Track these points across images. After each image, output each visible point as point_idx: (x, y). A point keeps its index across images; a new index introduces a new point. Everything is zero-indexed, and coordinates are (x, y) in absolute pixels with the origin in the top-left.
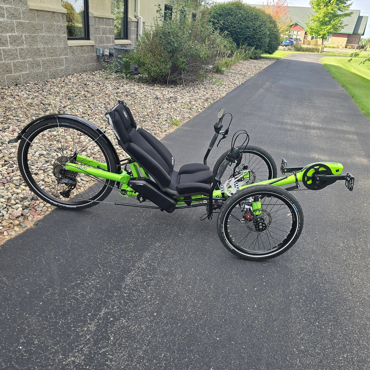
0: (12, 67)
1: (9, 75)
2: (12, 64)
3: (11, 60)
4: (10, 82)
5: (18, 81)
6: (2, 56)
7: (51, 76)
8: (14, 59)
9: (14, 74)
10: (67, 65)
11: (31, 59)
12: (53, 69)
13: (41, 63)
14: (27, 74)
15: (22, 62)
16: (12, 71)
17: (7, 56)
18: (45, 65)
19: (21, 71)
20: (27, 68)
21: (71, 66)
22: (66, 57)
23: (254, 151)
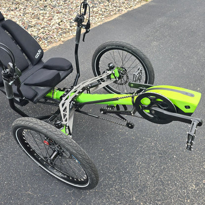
23: (125, 48)
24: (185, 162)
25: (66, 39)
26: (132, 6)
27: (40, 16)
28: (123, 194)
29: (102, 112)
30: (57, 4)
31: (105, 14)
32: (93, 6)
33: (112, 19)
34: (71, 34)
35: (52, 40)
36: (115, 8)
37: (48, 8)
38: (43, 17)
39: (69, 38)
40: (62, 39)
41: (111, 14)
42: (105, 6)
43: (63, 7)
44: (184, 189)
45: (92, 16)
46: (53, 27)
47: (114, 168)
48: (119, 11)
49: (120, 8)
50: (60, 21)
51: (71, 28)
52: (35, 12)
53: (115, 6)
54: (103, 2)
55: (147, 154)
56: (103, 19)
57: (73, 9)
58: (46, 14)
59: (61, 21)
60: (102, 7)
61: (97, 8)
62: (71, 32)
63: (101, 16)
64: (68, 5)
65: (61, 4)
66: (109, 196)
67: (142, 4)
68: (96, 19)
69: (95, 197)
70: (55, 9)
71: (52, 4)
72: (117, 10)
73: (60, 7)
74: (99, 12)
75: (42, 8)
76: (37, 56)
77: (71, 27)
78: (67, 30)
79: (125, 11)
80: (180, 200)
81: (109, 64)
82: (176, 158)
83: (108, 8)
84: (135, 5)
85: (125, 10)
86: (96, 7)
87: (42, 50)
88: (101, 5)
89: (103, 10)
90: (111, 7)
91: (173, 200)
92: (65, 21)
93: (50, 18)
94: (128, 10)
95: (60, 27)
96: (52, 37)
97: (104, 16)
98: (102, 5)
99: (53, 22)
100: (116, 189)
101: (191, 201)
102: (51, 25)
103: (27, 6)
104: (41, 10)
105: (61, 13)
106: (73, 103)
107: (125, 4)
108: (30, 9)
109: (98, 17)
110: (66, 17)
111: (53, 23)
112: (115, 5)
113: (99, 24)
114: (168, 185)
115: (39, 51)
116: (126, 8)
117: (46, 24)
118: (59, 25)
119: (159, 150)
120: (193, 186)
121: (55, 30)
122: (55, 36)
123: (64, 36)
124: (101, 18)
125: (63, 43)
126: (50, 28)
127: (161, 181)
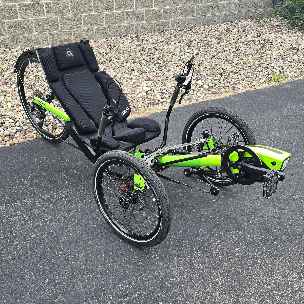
0: (162, 14)
1: (157, 21)
2: (162, 10)
3: (162, 6)
4: (157, 28)
5: (165, 28)
6: (153, 3)
7: (205, 23)
8: (165, 5)
9: (163, 21)
10: (228, 11)
11: (184, 6)
12: (209, 15)
13: (195, 9)
14: (177, 20)
15: (174, 9)
16: (160, 18)
17: (158, 3)
18: (200, 11)
19: (171, 18)
20: (178, 14)
21: (234, 12)
22: (228, 2)
23: (225, 117)
24: (276, 255)
25: (152, 112)
26: (254, 86)
27: (124, 81)
28: (193, 266)
29: (186, 173)
30: (148, 70)
31: (212, 90)
32: (197, 78)
33: (221, 97)
34: (161, 107)
35: (134, 110)
36: (228, 84)
37: (136, 73)
38: (127, 83)
39: (157, 111)
40: (147, 111)
41: (222, 91)
42: (215, 80)
43: (155, 74)
44: (266, 277)
45: (193, 90)
46: (139, 96)
47: (187, 243)
48: (233, 88)
49: (237, 86)
50: (149, 89)
51: (161, 100)
52: (118, 75)
53: (230, 83)
54: (213, 75)
55: (230, 240)
56: (208, 95)
57: (170, 78)
58: (132, 79)
59: (151, 90)
60: (210, 81)
61: (203, 81)
62: (160, 104)
63: (205, 92)
64: (163, 73)
65: (154, 69)
66: (176, 264)
67: (271, 84)
68: (199, 94)
69: (161, 261)
70: (144, 75)
71: (141, 68)
72: (230, 87)
73: (151, 74)
74: (205, 86)
75: (127, 72)
76: (123, 114)
77: (162, 98)
78: (157, 101)
79: (242, 90)
80: (258, 284)
81: (204, 132)
82: (265, 250)
83: (218, 83)
84: (260, 85)
85: (243, 88)
86: (201, 80)
87: (130, 109)
88: (209, 78)
89: (211, 84)
90: (222, 82)
91: (249, 283)
92: (155, 91)
93: (136, 84)
94: (247, 89)
95: (147, 96)
96: (135, 106)
97: (210, 92)
98: (211, 78)
99: (139, 89)
100: (185, 260)
101: (271, 288)
102: (136, 93)
103: (108, 66)
104: (126, 74)
105: (151, 80)
106: (155, 161)
107: (244, 82)
108: (112, 71)
109: (201, 92)
110: (158, 86)
111: (139, 91)
112: (230, 80)
113: (201, 100)
114: (248, 269)
115: (126, 109)
116: (245, 87)
117: (129, 90)
118: (147, 94)
119: (246, 239)
120: (279, 277)
121: (141, 99)
122: (139, 106)
123: (151, 107)
124: (206, 94)
125: (148, 115)
126: (135, 96)
127: (241, 265)
